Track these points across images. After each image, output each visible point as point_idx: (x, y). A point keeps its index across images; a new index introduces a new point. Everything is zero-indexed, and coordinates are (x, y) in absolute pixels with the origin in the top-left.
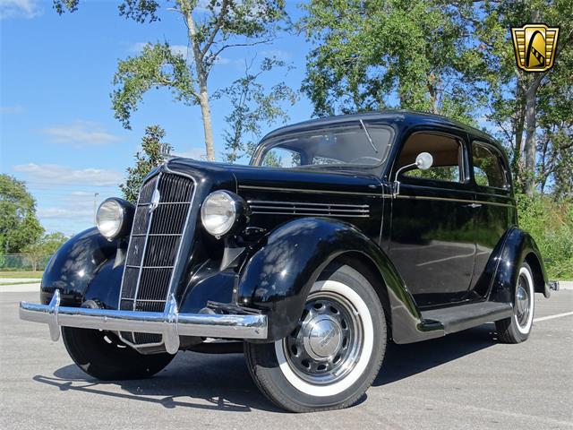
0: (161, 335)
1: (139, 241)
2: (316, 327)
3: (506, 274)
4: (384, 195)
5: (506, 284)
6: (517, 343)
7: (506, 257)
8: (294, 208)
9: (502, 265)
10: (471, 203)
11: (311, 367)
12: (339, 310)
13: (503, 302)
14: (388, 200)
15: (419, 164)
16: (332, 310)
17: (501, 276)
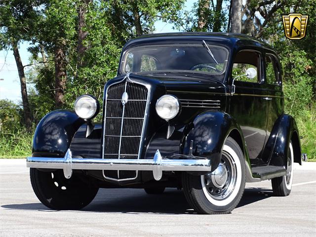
0: (152, 171)
3: (281, 146)
4: (227, 94)
5: (281, 154)
6: (284, 196)
7: (281, 134)
8: (188, 103)
9: (279, 139)
10: (266, 97)
12: (225, 161)
13: (279, 166)
14: (229, 97)
15: (248, 75)
16: (222, 161)
17: (278, 148)
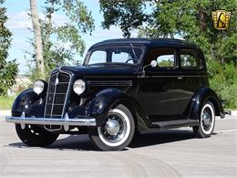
1: (51, 96)
2: (111, 124)
7: (197, 99)
9: (195, 102)
11: (109, 137)
12: (119, 119)
16: (116, 119)
